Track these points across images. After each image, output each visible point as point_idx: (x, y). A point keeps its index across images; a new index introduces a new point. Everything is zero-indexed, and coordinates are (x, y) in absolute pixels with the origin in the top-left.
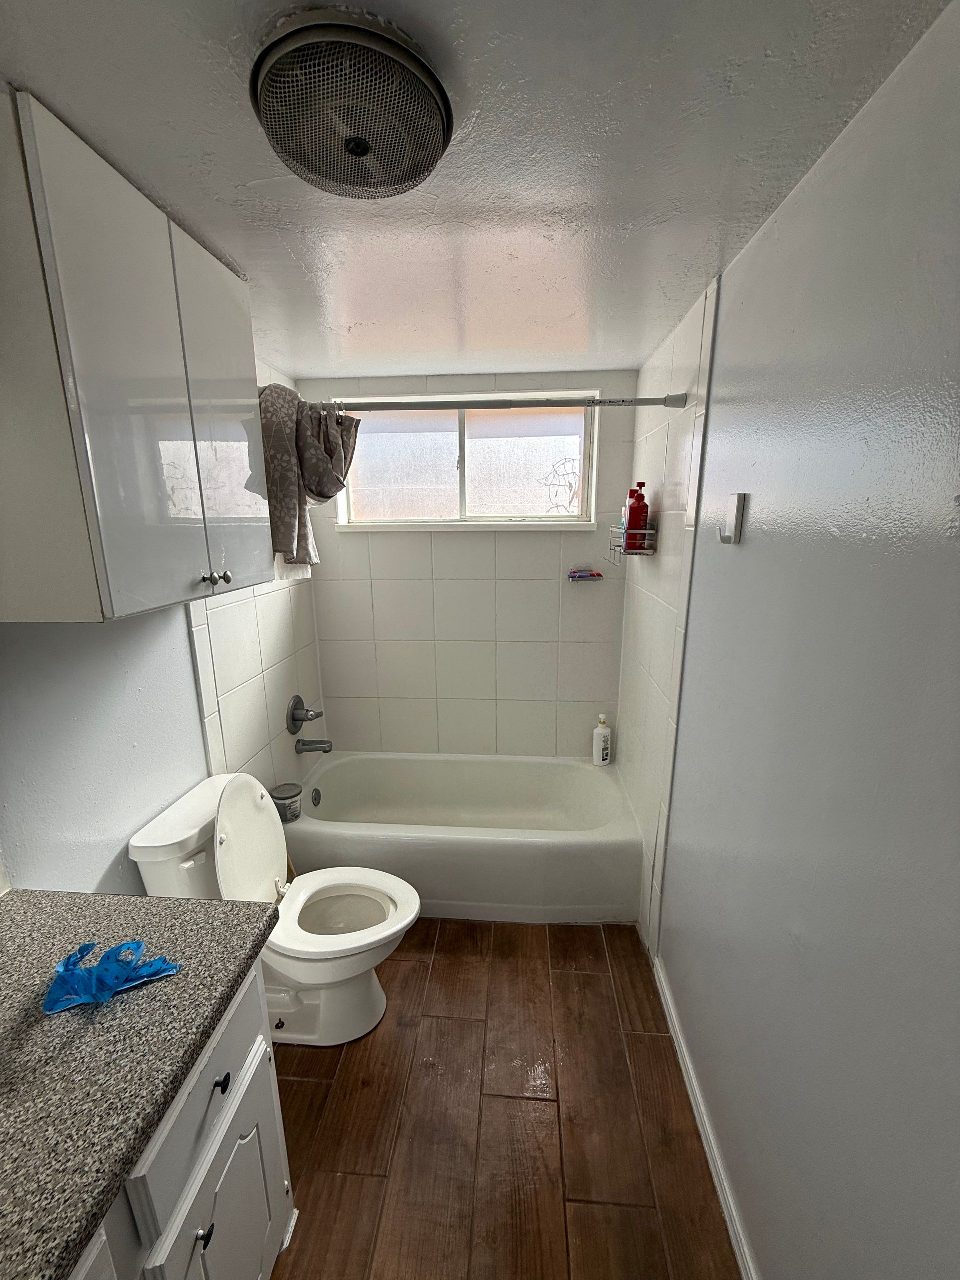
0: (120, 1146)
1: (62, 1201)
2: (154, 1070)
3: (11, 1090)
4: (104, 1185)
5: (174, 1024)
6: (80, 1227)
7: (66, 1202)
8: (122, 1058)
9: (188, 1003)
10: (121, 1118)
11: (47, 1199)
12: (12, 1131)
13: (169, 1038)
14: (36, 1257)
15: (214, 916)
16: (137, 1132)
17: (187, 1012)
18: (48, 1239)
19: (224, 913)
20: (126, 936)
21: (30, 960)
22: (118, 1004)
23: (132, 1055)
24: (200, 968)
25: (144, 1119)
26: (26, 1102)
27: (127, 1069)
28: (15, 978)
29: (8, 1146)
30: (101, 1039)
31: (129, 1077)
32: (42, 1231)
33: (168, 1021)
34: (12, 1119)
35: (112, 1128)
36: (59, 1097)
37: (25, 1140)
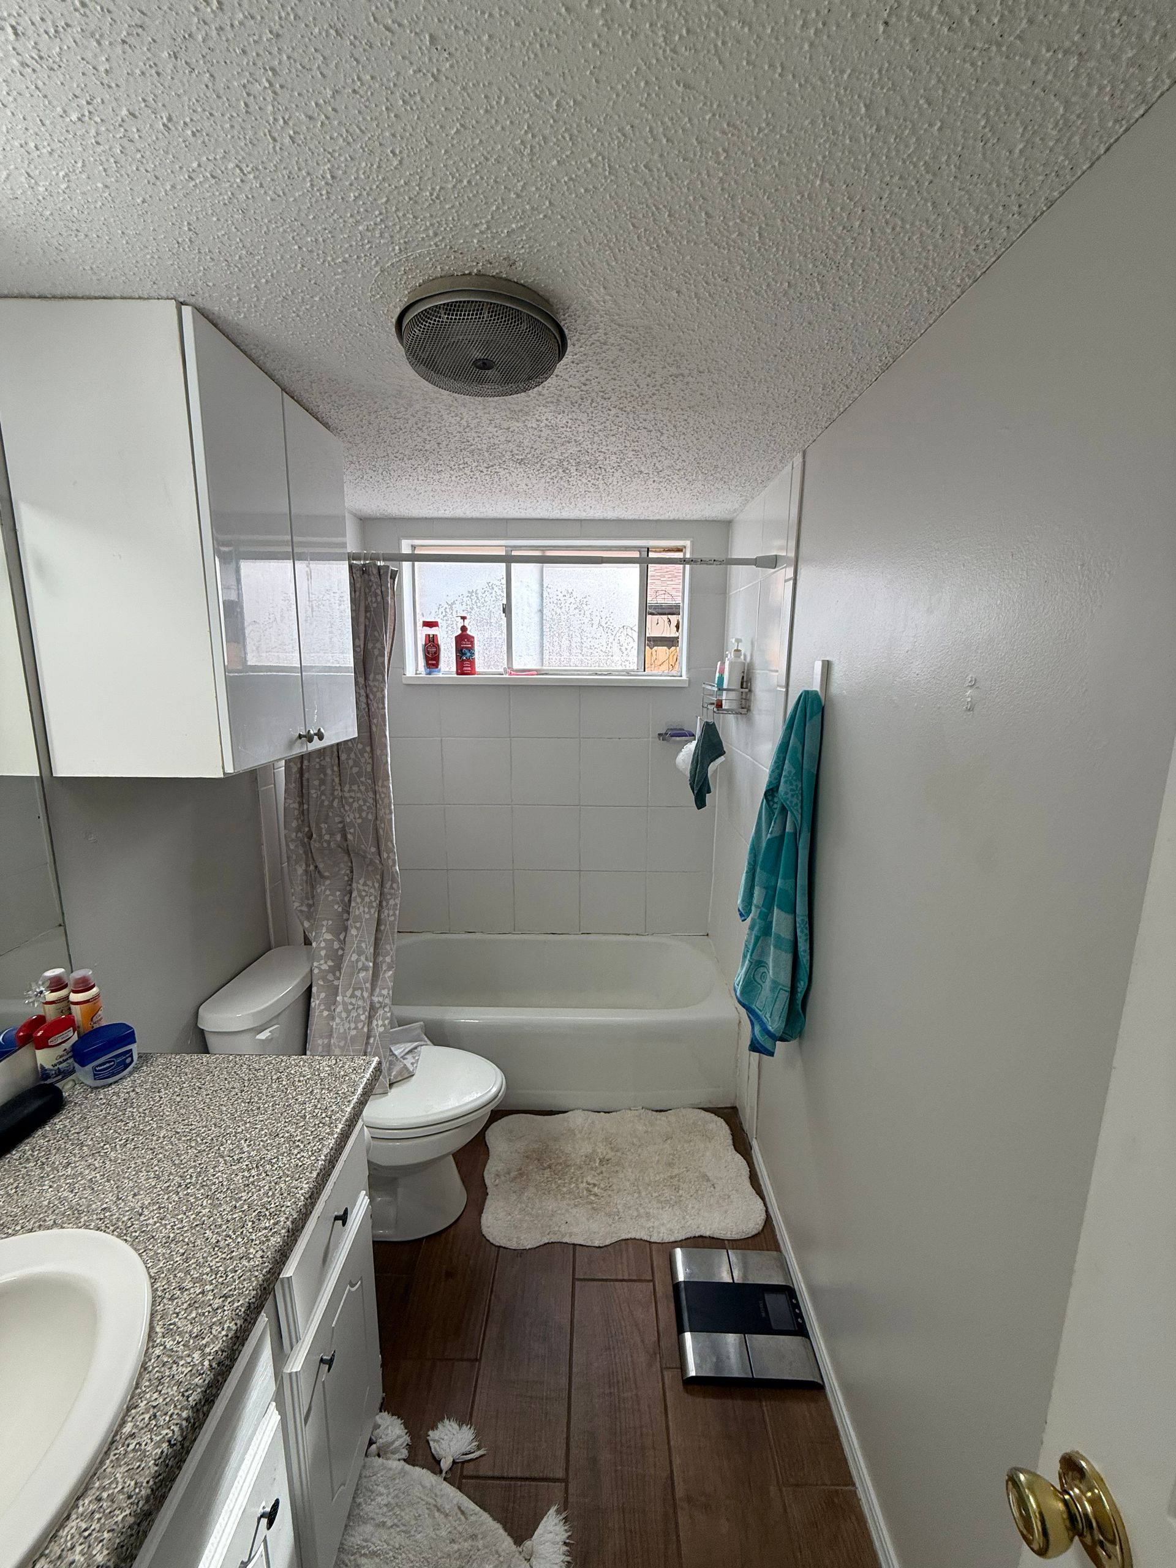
0: (276, 1241)
1: (236, 1277)
2: (293, 1187)
3: (160, 1208)
4: (270, 1266)
5: (302, 1154)
6: (257, 1294)
7: (239, 1278)
8: (259, 1180)
9: (311, 1138)
10: (272, 1221)
11: (221, 1277)
12: (172, 1235)
13: (300, 1164)
14: (226, 1313)
15: (318, 1069)
16: (288, 1231)
17: (312, 1144)
18: (233, 1301)
19: (329, 1066)
20: (234, 1088)
21: (141, 1110)
22: (243, 1141)
23: (268, 1178)
24: (316, 1111)
25: (292, 1223)
26: (178, 1215)
27: (267, 1188)
28: (131, 1124)
29: (172, 1245)
30: (233, 1167)
31: (270, 1193)
32: (226, 1297)
33: (296, 1151)
34: (169, 1227)
35: (266, 1228)
36: (207, 1210)
37: (186, 1240)
